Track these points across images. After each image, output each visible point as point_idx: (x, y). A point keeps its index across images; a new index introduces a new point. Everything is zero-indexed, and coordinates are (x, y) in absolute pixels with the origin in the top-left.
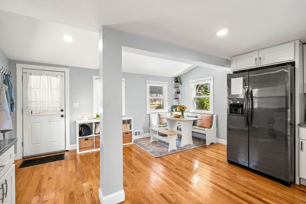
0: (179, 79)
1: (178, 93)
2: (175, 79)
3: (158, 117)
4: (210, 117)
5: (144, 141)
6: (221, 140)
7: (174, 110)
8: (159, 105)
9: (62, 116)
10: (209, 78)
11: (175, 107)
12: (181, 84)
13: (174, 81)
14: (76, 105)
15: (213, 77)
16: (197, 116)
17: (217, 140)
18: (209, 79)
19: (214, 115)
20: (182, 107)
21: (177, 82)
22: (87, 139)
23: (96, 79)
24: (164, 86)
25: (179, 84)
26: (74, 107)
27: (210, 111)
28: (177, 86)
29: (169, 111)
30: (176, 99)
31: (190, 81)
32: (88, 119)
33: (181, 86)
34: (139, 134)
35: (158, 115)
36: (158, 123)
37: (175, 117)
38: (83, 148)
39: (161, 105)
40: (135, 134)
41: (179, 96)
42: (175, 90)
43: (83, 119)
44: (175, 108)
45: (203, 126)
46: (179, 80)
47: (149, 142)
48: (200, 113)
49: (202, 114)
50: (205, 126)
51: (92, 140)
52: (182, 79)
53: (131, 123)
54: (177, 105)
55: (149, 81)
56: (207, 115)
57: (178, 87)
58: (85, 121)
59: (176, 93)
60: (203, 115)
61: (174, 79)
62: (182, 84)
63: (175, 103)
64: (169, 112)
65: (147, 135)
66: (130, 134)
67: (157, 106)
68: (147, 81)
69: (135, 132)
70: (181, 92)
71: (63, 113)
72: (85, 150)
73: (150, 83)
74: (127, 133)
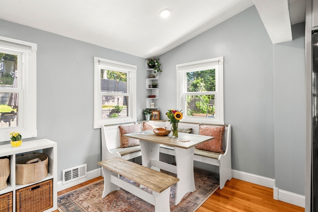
0: (157, 62)
1: (155, 86)
2: (150, 62)
3: (117, 133)
4: (220, 131)
5: (87, 192)
6: (241, 172)
7: (148, 116)
8: (115, 107)
10: (216, 59)
11: (149, 111)
12: (159, 70)
13: (147, 65)
15: (223, 57)
16: (191, 129)
17: (232, 173)
18: (217, 61)
19: (227, 126)
20: (176, 113)
21: (153, 66)
24: (130, 73)
25: (156, 71)
27: (218, 119)
28: (153, 73)
29: (139, 119)
30: (150, 97)
31: (177, 66)
33: (160, 74)
34: (76, 175)
35: (119, 129)
36: (119, 145)
37: (158, 135)
39: (118, 107)
40: (64, 178)
41: (156, 92)
42: (148, 82)
44: (150, 113)
45: (208, 149)
46: (156, 64)
47: (100, 196)
48: (198, 124)
49: (202, 124)
50: (213, 148)
52: (162, 61)
53: (51, 157)
54: (153, 107)
55: (101, 59)
56: (213, 127)
57: (154, 77)
59: (152, 86)
60: (205, 126)
61: (147, 61)
62: (161, 71)
63: (149, 104)
64: (138, 121)
65: (94, 173)
66: (47, 187)
67: (111, 109)
68: (96, 59)
69: (64, 173)
70: (159, 86)
73: (103, 62)
74: (38, 187)
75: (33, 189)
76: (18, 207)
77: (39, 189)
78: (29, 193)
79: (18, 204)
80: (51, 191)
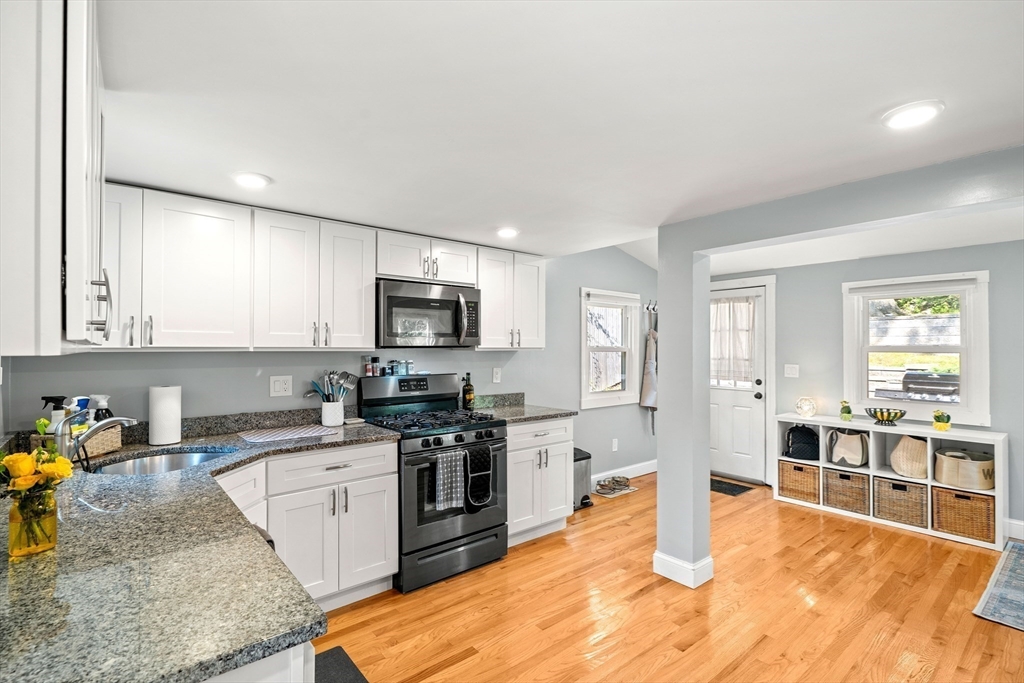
9: (759, 396)
14: (792, 371)
22: (800, 469)
23: (852, 290)
26: (786, 375)
32: (816, 414)
38: (791, 490)
43: (798, 411)
51: (815, 475)
58: (805, 416)
71: (760, 389)
72: (795, 498)
74: (968, 498)
75: (957, 496)
76: (935, 510)
77: (969, 502)
78: (951, 499)
79: (935, 507)
80: (991, 515)
